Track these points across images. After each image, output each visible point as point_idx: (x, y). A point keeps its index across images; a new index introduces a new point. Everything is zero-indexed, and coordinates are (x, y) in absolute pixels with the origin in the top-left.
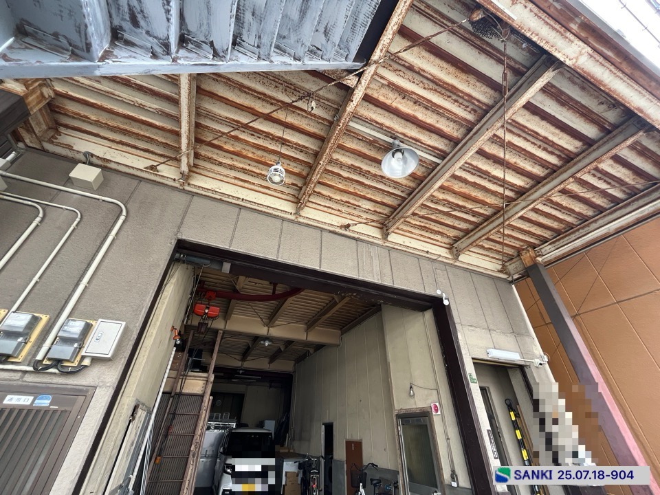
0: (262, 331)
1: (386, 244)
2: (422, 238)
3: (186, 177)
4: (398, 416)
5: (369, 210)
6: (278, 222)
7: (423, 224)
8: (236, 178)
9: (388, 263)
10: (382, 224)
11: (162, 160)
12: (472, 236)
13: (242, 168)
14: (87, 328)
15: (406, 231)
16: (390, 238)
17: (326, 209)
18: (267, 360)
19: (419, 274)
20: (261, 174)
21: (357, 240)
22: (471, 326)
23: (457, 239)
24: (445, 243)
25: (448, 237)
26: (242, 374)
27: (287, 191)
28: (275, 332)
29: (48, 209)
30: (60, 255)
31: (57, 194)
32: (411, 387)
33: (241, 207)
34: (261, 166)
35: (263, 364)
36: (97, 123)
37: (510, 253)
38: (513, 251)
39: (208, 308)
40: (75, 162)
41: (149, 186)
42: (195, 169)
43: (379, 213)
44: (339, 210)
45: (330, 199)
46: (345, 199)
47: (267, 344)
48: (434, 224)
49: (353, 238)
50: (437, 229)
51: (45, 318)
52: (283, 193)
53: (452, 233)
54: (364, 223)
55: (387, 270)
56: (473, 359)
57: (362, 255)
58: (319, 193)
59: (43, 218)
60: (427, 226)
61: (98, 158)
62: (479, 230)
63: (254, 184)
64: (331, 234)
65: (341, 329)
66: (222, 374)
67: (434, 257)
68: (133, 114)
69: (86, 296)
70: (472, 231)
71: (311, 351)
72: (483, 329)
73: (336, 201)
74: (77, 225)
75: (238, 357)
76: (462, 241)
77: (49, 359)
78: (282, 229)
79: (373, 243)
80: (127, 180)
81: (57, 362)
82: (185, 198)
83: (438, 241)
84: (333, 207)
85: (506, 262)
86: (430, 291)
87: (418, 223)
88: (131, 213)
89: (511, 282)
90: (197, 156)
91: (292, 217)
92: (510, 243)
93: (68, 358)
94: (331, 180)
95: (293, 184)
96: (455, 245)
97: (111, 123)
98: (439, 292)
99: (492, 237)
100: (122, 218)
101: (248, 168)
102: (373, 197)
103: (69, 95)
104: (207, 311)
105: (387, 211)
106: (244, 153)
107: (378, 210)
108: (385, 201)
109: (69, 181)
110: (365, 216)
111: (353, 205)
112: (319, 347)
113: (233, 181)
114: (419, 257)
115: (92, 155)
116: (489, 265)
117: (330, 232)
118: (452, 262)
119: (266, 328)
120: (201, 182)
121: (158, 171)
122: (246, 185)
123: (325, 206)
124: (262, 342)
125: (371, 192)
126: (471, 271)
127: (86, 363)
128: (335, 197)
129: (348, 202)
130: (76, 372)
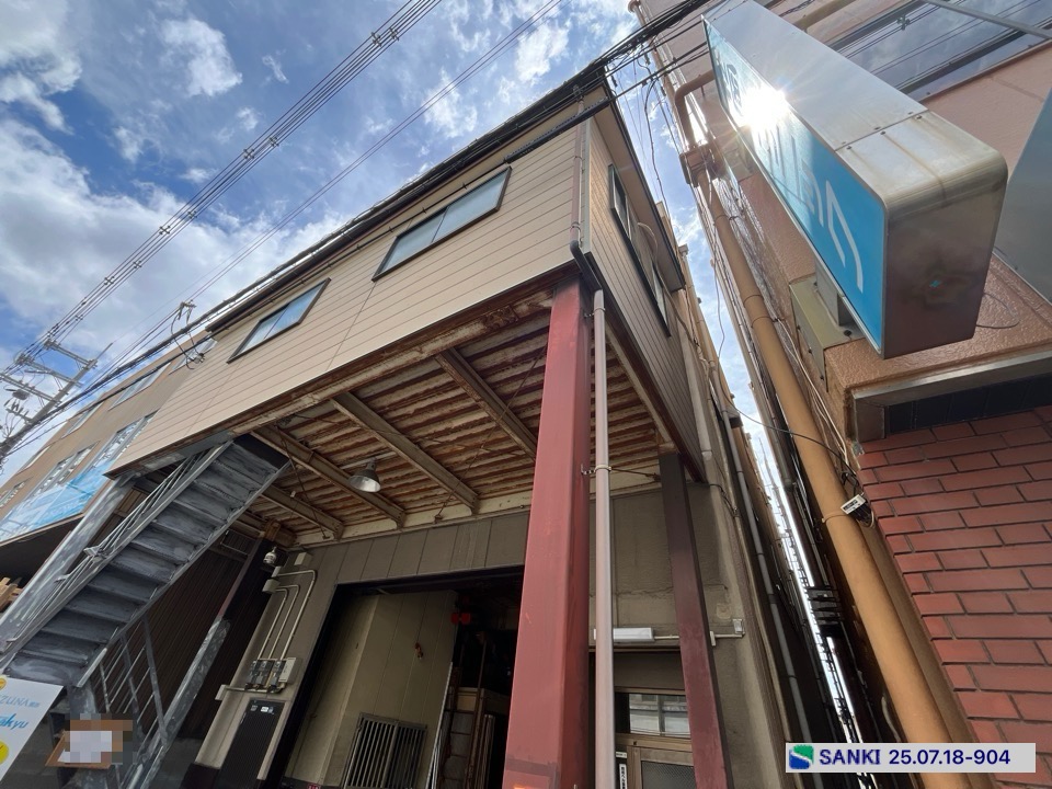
1: (478, 519)
9: (486, 539)
16: (481, 510)
17: (423, 509)
21: (455, 525)
29: (289, 590)
31: (291, 579)
33: (374, 539)
40: (298, 553)
44: (433, 504)
49: (450, 526)
55: (483, 549)
57: (460, 541)
59: (286, 597)
61: (305, 545)
64: (435, 530)
69: (292, 643)
80: (316, 552)
81: (273, 687)
82: (342, 549)
84: (428, 503)
88: (319, 576)
90: (337, 518)
91: (398, 532)
93: (276, 684)
100: (313, 582)
104: (460, 619)
111: (431, 496)
121: (329, 538)
123: (421, 506)
127: (282, 686)
128: (416, 499)
129: (427, 497)
130: (280, 692)
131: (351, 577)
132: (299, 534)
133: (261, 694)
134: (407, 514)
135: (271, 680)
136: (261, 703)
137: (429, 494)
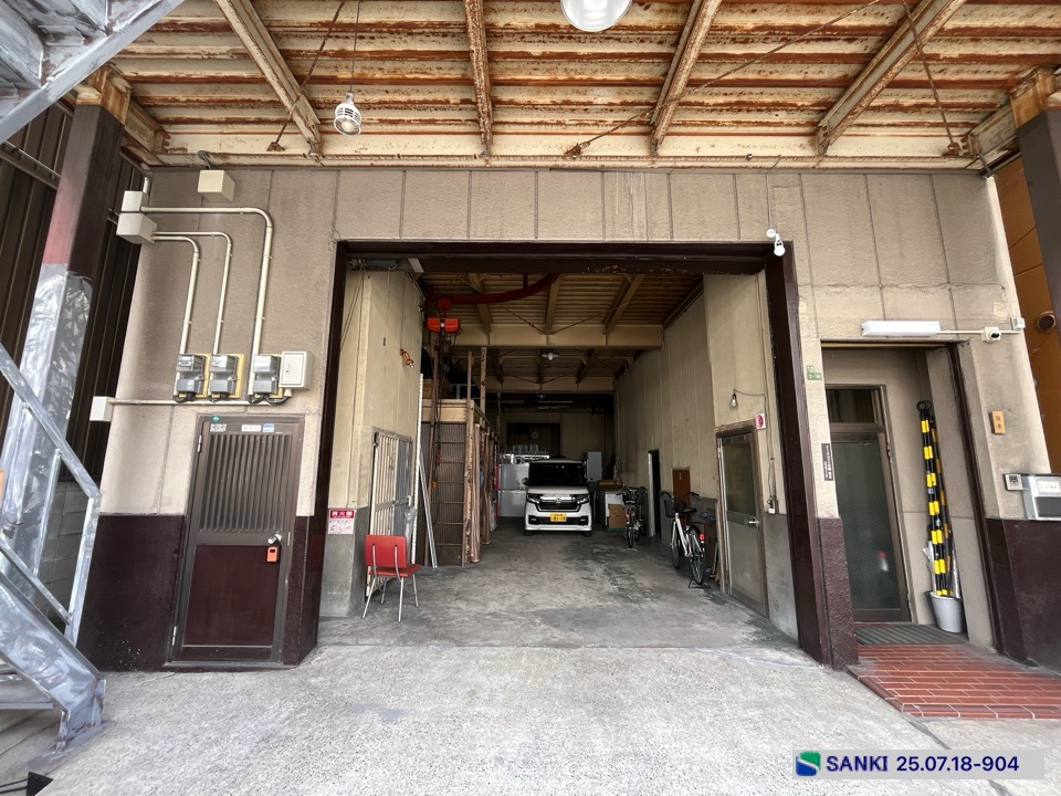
0: (541, 341)
1: (658, 164)
2: (741, 130)
3: (318, 146)
4: (719, 435)
5: (610, 104)
6: (463, 177)
7: (733, 99)
8: (382, 121)
9: (665, 201)
10: (648, 124)
11: (278, 128)
12: (856, 90)
13: (380, 102)
14: (276, 363)
15: (702, 124)
16: (663, 151)
17: (535, 129)
18: (573, 379)
19: (732, 207)
20: (409, 102)
21: (602, 170)
22: (835, 286)
23: (825, 107)
24: (798, 125)
25: (802, 109)
26: (544, 399)
27: (462, 116)
28: (557, 340)
29: (200, 240)
30: (230, 291)
31: (200, 219)
32: (734, 395)
33: (404, 169)
34: (403, 88)
35: (568, 385)
36: (189, 104)
37: (983, 101)
38: (990, 93)
39: (443, 321)
40: (196, 169)
41: (284, 174)
42: (325, 128)
43: (633, 104)
44: (559, 123)
45: (533, 106)
46: (559, 98)
47: (551, 358)
48: (758, 90)
49: (594, 169)
50: (769, 100)
51: (241, 358)
52: (457, 122)
53: (808, 97)
54: (608, 134)
55: (662, 215)
56: (822, 342)
57: (612, 197)
58: (511, 102)
59: (200, 253)
60: (744, 98)
61: (214, 154)
62: (872, 72)
63: (409, 122)
64: (553, 173)
65: (662, 322)
66: (523, 402)
67: (769, 164)
68: (212, 73)
69: (267, 330)
70: (856, 77)
71: (630, 360)
72: (866, 287)
73: (546, 108)
74: (231, 252)
75: (534, 379)
76: (836, 108)
77: (258, 393)
78: (470, 188)
79: (633, 170)
80: (258, 174)
81: (265, 395)
82: (328, 178)
83: (779, 124)
84: (547, 120)
85: (974, 126)
86: (750, 235)
87: (721, 100)
88: (277, 222)
89: (983, 173)
90: (315, 105)
91: (480, 163)
92: (978, 77)
93: (270, 391)
94: (519, 70)
95: (464, 101)
96: (824, 123)
97: (202, 97)
98: (771, 234)
99: (903, 76)
100: (269, 230)
101: (387, 98)
102: (608, 77)
103: (140, 77)
104: (442, 325)
105: (646, 95)
106: (369, 74)
107: (630, 99)
108: (633, 76)
109: (204, 199)
110: (610, 118)
112: (638, 353)
113: (380, 128)
114: (735, 171)
115: (207, 154)
116: (918, 145)
117: (551, 169)
118: (812, 164)
119: (544, 337)
120: (339, 147)
121: (284, 149)
122: (400, 128)
123: (532, 123)
124: (545, 356)
125: (599, 67)
126: (866, 171)
127: (288, 393)
128: (541, 101)
129: (567, 103)
130: (283, 402)
132: (170, 129)
133: (229, 409)
136: (237, 421)
137: (574, 98)
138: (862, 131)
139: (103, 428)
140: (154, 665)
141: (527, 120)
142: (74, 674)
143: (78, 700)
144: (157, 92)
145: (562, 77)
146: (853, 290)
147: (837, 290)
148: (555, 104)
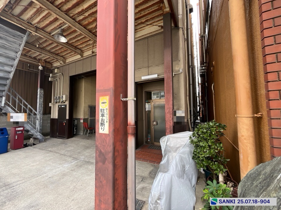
3: (64, 62)
8: (70, 56)
17: (87, 50)
22: (138, 69)
29: (57, 80)
31: (56, 76)
33: (76, 62)
40: (55, 69)
41: (64, 67)
44: (90, 48)
46: (86, 45)
61: (56, 67)
69: (63, 92)
82: (68, 66)
84: (88, 48)
88: (64, 75)
90: (62, 56)
100: (62, 76)
102: (87, 40)
106: (62, 51)
111: (88, 45)
117: (92, 56)
120: (68, 61)
121: (61, 64)
123: (87, 49)
127: (64, 101)
128: (84, 46)
129: (87, 45)
130: (64, 102)
131: (73, 74)
132: (53, 63)
133: (60, 104)
134: (83, 52)
135: (61, 100)
136: (61, 106)
137: (88, 44)
138: (141, 29)
139: (51, 107)
140: (56, 137)
141: (86, 49)
142: (40, 135)
143: (41, 138)
144: (48, 60)
145: (82, 42)
146: (142, 69)
147: (139, 70)
148: (85, 46)
